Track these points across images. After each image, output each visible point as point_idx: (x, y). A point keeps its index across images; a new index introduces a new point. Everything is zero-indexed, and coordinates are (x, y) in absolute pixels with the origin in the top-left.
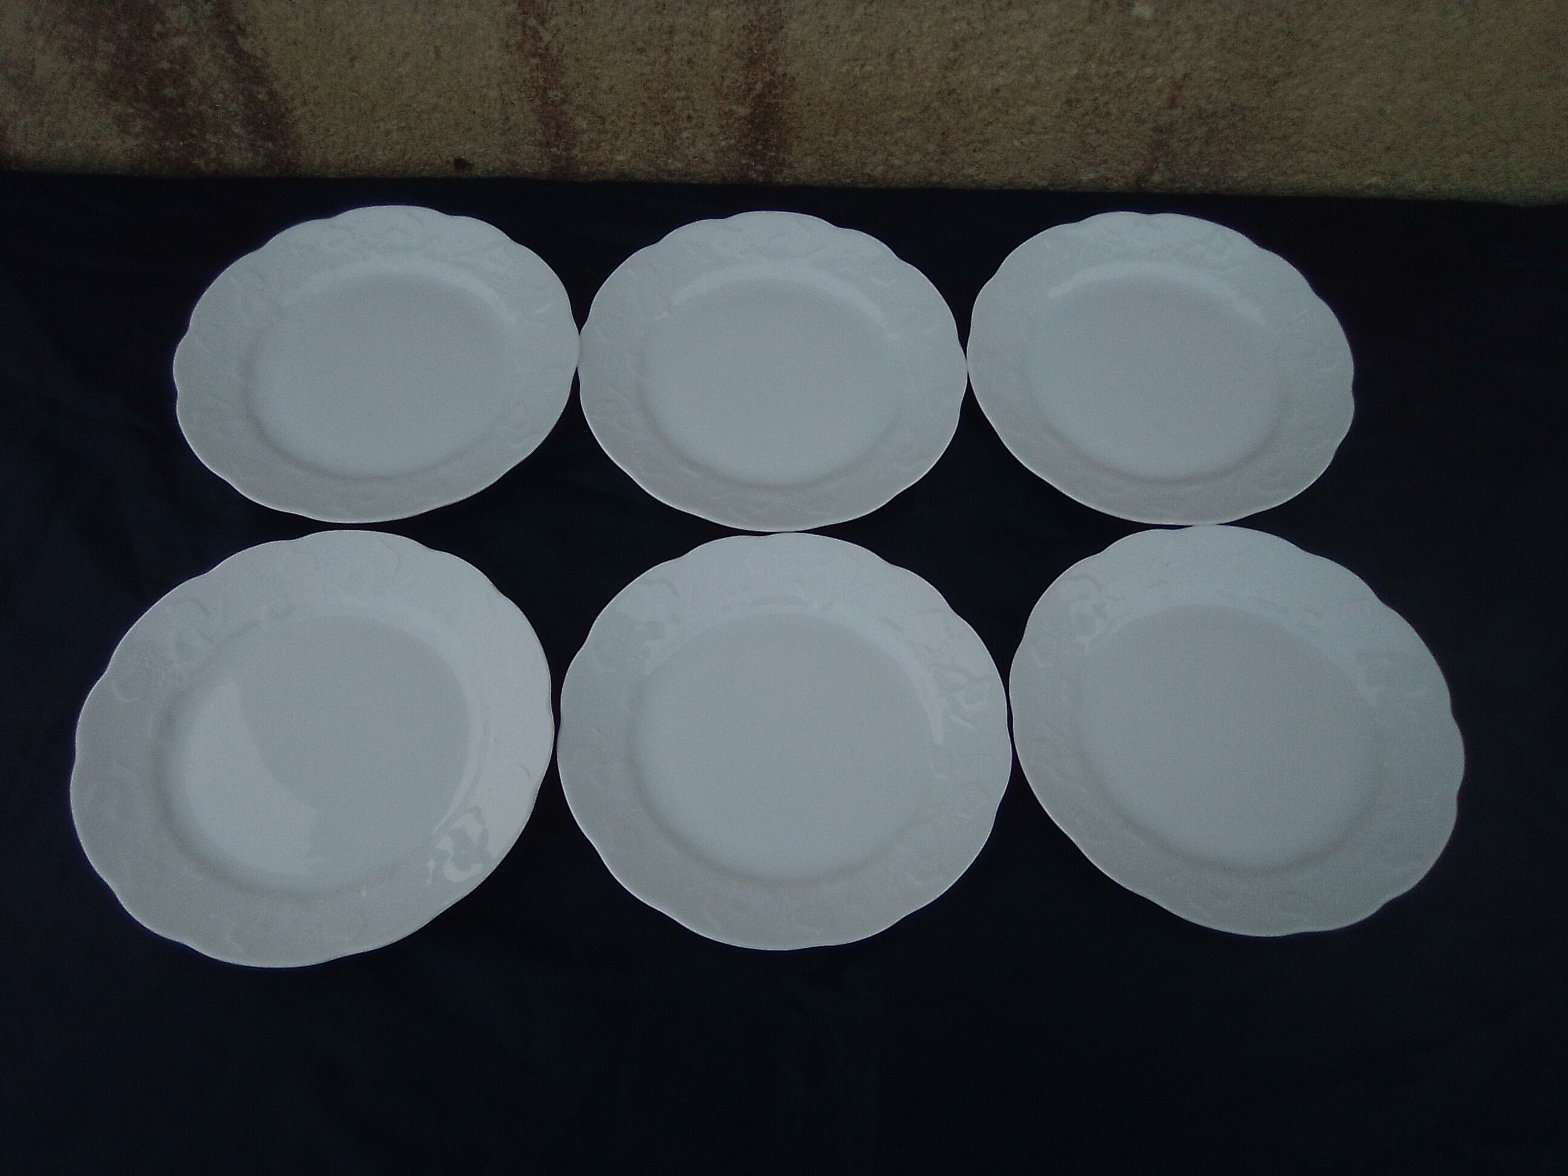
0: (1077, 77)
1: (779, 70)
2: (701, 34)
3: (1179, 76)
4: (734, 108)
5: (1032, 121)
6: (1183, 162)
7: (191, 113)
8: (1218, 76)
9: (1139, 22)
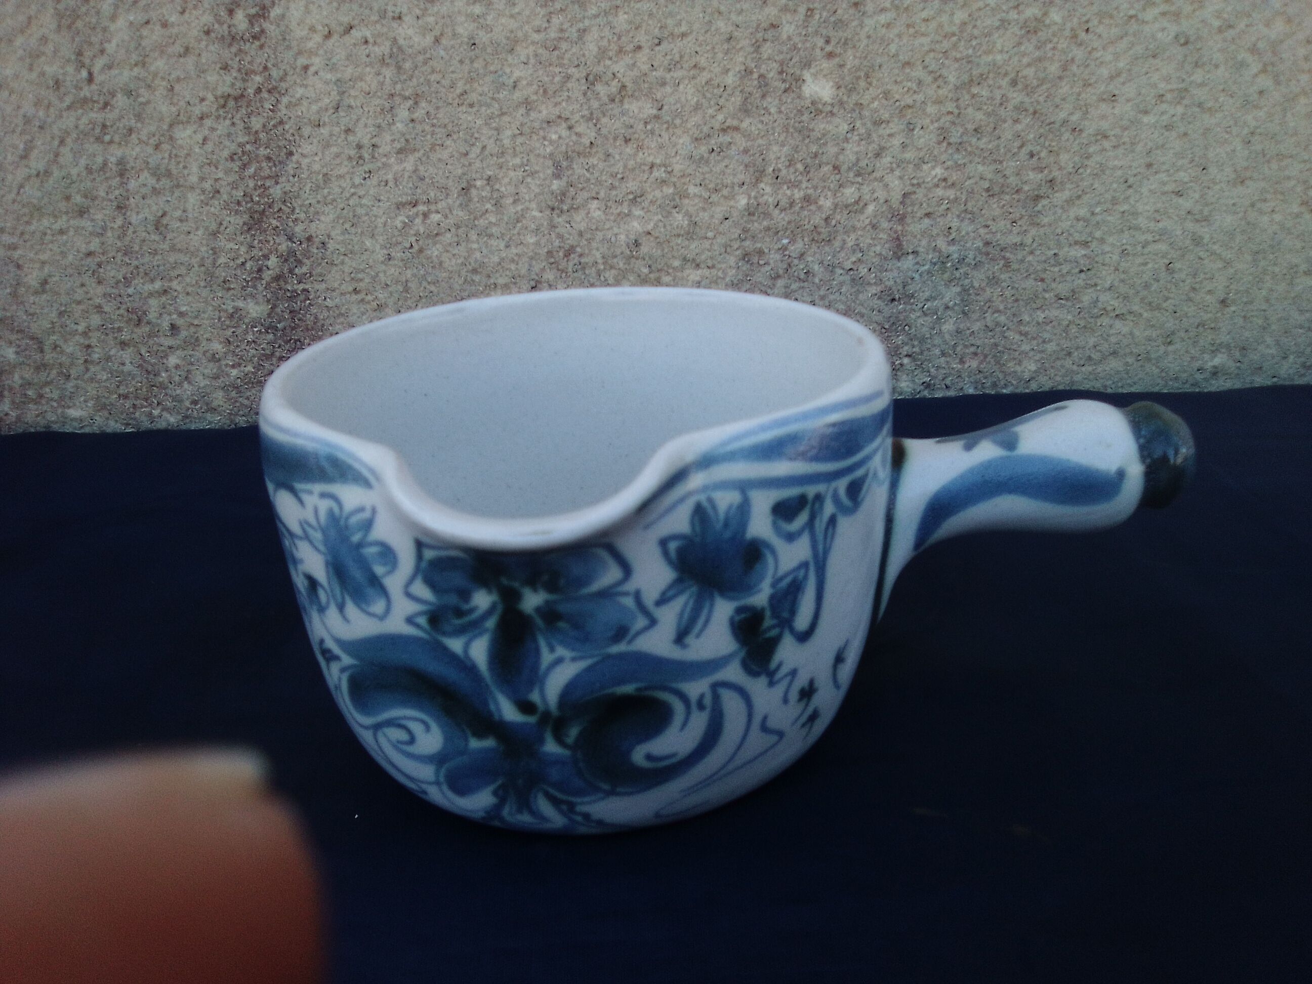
0: (750, 212)
1: (298, 229)
2: (169, 174)
3: (896, 197)
4: (240, 304)
6: (937, 352)
8: (951, 193)
9: (816, 109)
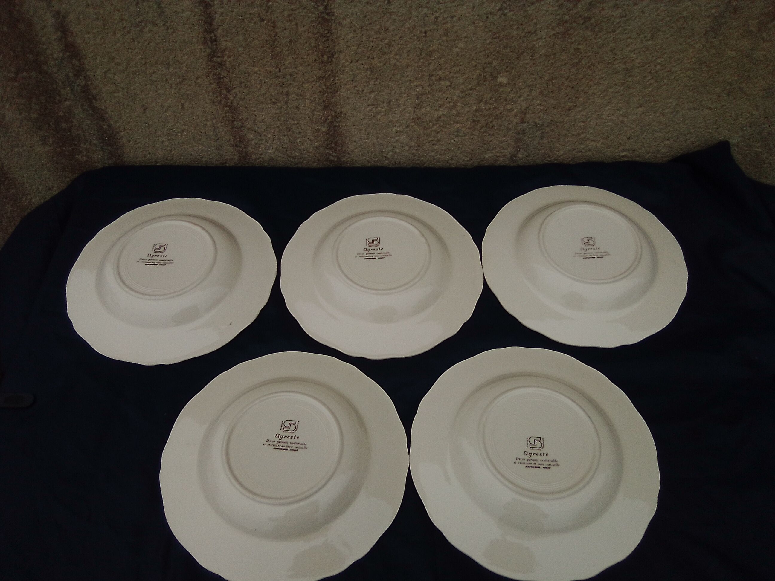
5: (458, 130)
7: (74, 134)
